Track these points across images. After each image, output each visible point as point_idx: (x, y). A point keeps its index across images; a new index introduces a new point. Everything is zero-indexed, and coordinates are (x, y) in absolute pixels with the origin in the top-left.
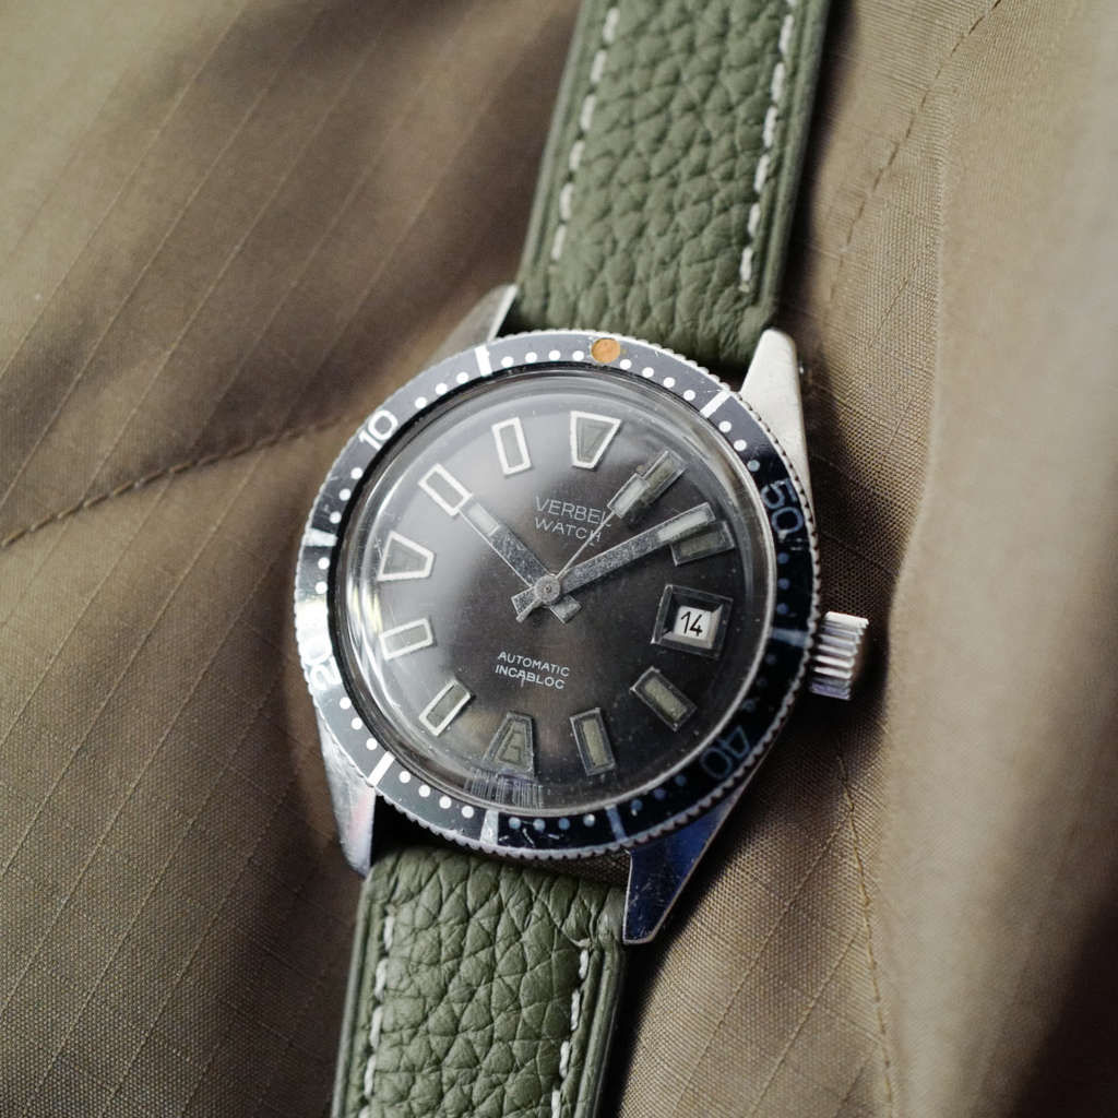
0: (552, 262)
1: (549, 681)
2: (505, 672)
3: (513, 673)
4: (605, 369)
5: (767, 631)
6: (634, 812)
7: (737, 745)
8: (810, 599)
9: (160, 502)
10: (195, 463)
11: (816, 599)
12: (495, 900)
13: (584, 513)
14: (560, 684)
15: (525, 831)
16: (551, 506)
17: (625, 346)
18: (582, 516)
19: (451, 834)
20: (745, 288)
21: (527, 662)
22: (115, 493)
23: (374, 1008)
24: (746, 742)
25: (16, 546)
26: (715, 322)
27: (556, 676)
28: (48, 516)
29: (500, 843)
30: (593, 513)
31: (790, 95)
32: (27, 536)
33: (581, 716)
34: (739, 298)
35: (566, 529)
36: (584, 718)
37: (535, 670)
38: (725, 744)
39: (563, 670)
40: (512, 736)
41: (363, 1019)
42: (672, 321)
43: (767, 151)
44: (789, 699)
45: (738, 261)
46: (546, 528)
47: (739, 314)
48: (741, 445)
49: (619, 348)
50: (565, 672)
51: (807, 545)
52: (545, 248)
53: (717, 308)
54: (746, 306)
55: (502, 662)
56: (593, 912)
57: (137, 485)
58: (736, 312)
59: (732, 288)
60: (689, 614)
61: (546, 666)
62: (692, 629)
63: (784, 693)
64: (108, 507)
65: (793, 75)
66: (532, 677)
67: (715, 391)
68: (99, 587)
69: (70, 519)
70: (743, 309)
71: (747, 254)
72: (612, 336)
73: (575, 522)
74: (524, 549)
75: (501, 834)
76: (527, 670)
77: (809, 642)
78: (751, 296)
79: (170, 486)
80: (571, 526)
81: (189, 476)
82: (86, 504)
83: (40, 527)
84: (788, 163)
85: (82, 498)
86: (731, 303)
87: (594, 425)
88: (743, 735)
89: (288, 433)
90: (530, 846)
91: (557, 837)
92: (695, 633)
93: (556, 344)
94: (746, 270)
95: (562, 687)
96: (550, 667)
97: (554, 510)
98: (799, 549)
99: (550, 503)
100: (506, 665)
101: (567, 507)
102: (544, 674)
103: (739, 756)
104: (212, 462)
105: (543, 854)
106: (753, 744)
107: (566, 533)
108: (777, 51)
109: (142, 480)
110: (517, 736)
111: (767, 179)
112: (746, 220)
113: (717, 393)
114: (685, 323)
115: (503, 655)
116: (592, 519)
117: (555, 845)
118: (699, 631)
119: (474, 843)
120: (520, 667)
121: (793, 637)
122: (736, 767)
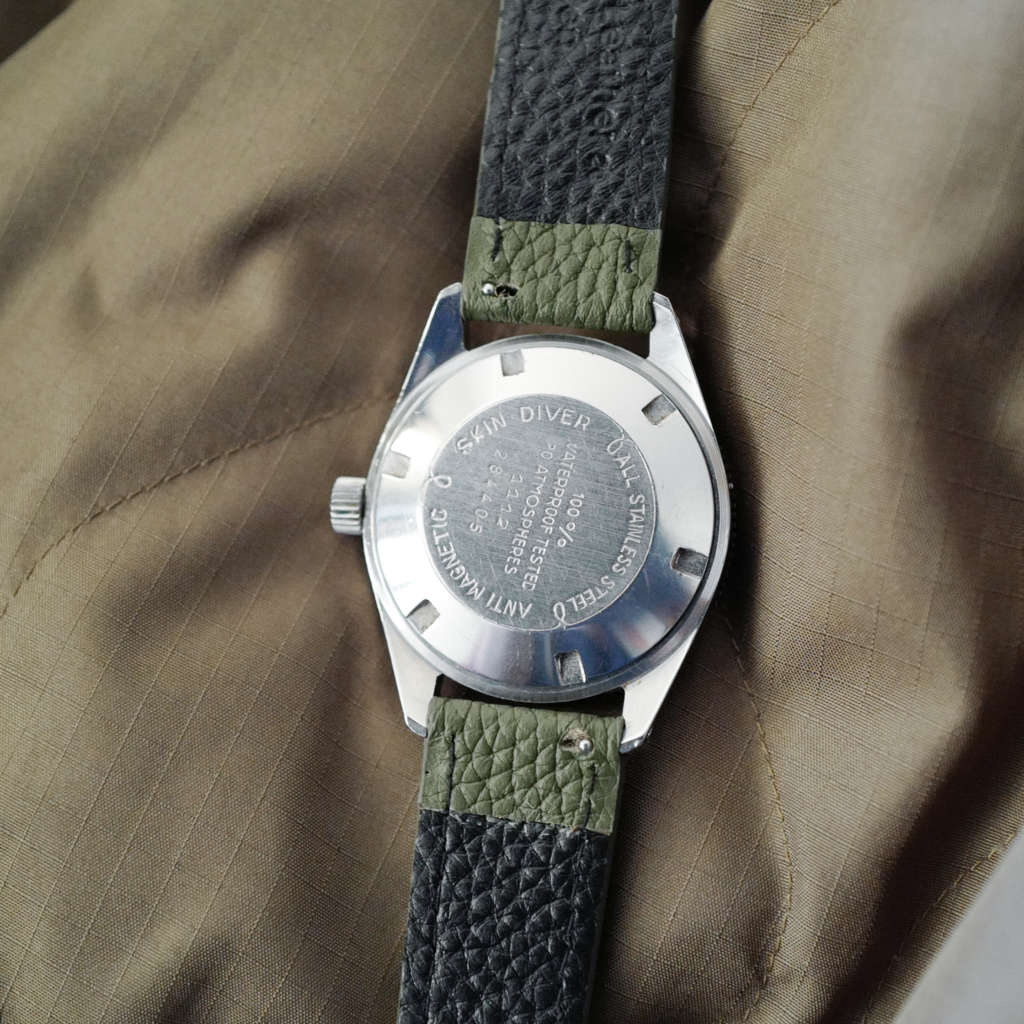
9: (219, 476)
10: (242, 447)
22: (187, 471)
25: (117, 510)
28: (139, 489)
32: (125, 502)
57: (203, 464)
64: (182, 481)
68: (181, 536)
69: (155, 491)
79: (227, 463)
81: (239, 456)
82: (166, 479)
83: (132, 497)
85: (164, 474)
89: (307, 423)
104: (255, 445)
109: (206, 461)
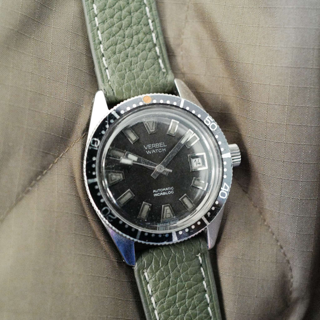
1: (169, 193)
2: (157, 195)
3: (159, 194)
4: (150, 105)
6: (209, 216)
13: (158, 145)
14: (172, 192)
15: (184, 233)
16: (149, 147)
17: (151, 96)
20: (164, 71)
21: (161, 190)
27: (171, 190)
29: (178, 239)
30: (161, 144)
31: (152, 15)
34: (164, 73)
35: (156, 151)
36: (183, 198)
37: (164, 191)
39: (172, 188)
40: (166, 211)
43: (153, 31)
45: (159, 64)
46: (150, 153)
49: (150, 98)
54: (166, 75)
55: (155, 193)
58: (165, 77)
59: (161, 71)
60: (195, 160)
61: (167, 189)
62: (198, 164)
66: (164, 194)
71: (160, 61)
73: (157, 148)
75: (178, 237)
76: (162, 192)
78: (166, 72)
80: (157, 150)
86: (163, 76)
90: (186, 237)
91: (192, 231)
92: (199, 164)
93: (133, 102)
94: (162, 65)
95: (173, 193)
96: (168, 189)
97: (150, 147)
99: (148, 146)
100: (156, 193)
101: (153, 145)
102: (167, 191)
107: (156, 152)
108: (144, 4)
111: (156, 39)
112: (156, 52)
113: (181, 100)
115: (154, 191)
116: (161, 146)
117: (193, 233)
118: (200, 164)
120: (160, 192)
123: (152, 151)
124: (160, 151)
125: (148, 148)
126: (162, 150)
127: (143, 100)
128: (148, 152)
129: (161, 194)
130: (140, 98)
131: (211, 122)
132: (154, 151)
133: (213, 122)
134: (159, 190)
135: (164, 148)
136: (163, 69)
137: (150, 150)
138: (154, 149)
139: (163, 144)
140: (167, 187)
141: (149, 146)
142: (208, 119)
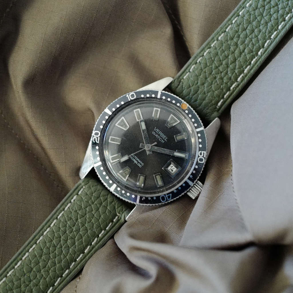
0: (183, 79)
3: (133, 159)
5: (186, 179)
6: (143, 199)
7: (169, 197)
8: (197, 177)
11: (198, 178)
12: (106, 197)
14: (140, 166)
15: (120, 191)
17: (188, 107)
18: (162, 136)
19: (105, 184)
20: (218, 107)
23: (69, 203)
24: (171, 198)
26: (208, 111)
27: (141, 164)
29: (114, 191)
33: (141, 175)
34: (215, 108)
35: (158, 137)
36: (142, 176)
37: (137, 161)
38: (167, 196)
41: (66, 203)
42: (200, 106)
43: (237, 82)
44: (183, 194)
45: (219, 101)
46: (154, 134)
47: (214, 112)
48: (200, 140)
49: (187, 107)
50: (143, 164)
51: (202, 167)
52: (183, 75)
53: (210, 108)
54: (216, 111)
55: (132, 156)
56: (124, 210)
59: (215, 106)
62: (171, 170)
63: (183, 192)
65: (251, 70)
66: (136, 162)
67: (201, 126)
70: (215, 111)
71: (222, 101)
72: (187, 104)
73: (160, 137)
74: (148, 136)
75: (115, 189)
76: (136, 160)
77: (192, 185)
78: (218, 109)
84: (240, 86)
86: (213, 108)
87: (174, 119)
88: (171, 196)
90: (119, 195)
91: (125, 196)
93: (175, 99)
94: (219, 104)
97: (157, 132)
98: (200, 167)
101: (160, 133)
102: (138, 162)
103: (168, 199)
105: (121, 197)
106: (172, 199)
108: (250, 63)
110: (127, 172)
111: (234, 88)
114: (202, 107)
116: (164, 138)
117: (124, 197)
119: (109, 188)
120: (135, 158)
121: (190, 183)
122: (166, 201)
123: (156, 135)
124: (160, 139)
125: (156, 130)
126: (161, 140)
127: (181, 104)
128: (154, 132)
129: (134, 160)
130: (181, 101)
131: (203, 157)
132: (157, 136)
133: (205, 158)
134: (136, 157)
135: (164, 140)
136: (219, 106)
137: (156, 133)
138: (159, 135)
139: (166, 138)
140: (141, 161)
141: (158, 130)
142: (204, 153)
